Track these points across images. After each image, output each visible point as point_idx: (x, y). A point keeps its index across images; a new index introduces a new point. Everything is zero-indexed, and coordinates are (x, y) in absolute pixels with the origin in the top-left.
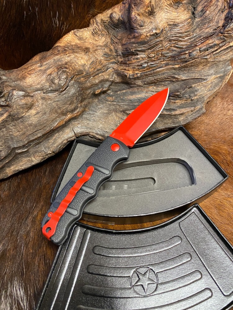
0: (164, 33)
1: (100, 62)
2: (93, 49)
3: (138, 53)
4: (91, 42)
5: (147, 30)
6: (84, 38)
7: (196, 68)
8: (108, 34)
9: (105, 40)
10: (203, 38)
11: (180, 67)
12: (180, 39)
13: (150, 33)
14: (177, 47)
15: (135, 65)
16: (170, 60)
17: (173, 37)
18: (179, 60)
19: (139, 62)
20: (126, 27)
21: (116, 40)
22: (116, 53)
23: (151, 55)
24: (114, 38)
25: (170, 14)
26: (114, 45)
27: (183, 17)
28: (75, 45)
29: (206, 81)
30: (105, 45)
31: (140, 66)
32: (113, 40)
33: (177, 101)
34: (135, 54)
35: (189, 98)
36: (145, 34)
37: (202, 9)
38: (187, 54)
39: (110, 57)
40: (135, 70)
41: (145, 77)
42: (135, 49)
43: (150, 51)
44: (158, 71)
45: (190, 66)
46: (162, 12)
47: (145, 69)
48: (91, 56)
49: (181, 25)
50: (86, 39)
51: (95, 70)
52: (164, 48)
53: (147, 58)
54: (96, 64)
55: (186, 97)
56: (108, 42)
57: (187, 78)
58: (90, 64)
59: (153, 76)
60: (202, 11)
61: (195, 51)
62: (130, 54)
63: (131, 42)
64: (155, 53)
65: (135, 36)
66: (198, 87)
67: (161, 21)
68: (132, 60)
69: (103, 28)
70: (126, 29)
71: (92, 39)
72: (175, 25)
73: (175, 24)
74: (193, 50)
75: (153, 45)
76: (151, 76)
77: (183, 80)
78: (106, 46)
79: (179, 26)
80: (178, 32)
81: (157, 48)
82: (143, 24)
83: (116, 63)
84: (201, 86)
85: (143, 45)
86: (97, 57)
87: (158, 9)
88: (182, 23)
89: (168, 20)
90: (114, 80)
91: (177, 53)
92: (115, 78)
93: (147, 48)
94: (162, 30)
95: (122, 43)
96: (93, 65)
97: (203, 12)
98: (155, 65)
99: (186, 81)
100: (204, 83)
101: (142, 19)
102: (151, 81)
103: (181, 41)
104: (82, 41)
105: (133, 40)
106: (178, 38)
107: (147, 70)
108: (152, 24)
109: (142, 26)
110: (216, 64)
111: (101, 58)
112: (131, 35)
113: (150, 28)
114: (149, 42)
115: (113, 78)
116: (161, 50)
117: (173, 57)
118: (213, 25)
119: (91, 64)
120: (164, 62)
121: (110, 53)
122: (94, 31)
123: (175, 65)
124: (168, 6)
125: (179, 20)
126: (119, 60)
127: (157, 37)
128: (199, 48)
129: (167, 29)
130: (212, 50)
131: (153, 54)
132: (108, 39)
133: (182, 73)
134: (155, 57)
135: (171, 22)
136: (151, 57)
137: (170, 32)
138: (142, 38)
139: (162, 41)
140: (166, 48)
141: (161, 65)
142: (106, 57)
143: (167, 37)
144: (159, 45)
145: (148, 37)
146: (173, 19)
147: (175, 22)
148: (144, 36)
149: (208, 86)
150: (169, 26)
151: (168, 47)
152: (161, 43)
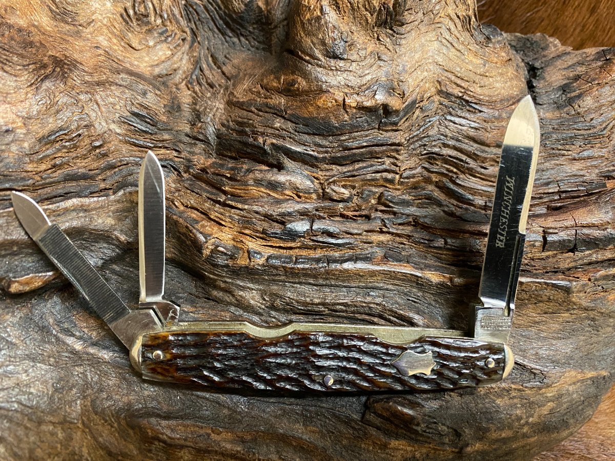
0: (415, 115)
1: (97, 144)
2: (91, 74)
3: (288, 163)
4: (105, 43)
5: (354, 81)
6: (82, 20)
8: (189, 38)
9: (169, 59)
10: (560, 193)
11: (448, 287)
12: (472, 164)
13: (358, 99)
14: (448, 188)
15: (257, 212)
16: (409, 237)
17: (445, 145)
18: (448, 249)
19: (278, 202)
20: (271, 40)
21: (213, 75)
22: (193, 125)
23: (336, 188)
24: (208, 65)
25: (458, 54)
26: (197, 88)
27: (498, 85)
28: (20, 30)
30: (159, 76)
31: (277, 221)
32: (201, 70)
33: (394, 443)
34: (271, 160)
36: (339, 96)
37: (565, 82)
39: (159, 137)
40: (247, 232)
41: (283, 277)
42: (274, 141)
43: (335, 172)
44: (347, 271)
46: (432, 35)
47: (293, 245)
48: (63, 99)
49: (487, 111)
50: (89, 24)
51: (58, 174)
52: (397, 177)
53: (318, 195)
54: (75, 147)
55: (440, 435)
56: (175, 70)
58: (40, 140)
59: (322, 285)
60: (564, 89)
62: (249, 153)
63: (267, 105)
64: (354, 187)
65: (293, 85)
66: (498, 401)
67: (419, 66)
68: (251, 182)
69: (176, 12)
70: (267, 46)
71: (112, 33)
72: (466, 103)
73: (466, 97)
75: (357, 151)
76: (311, 281)
78: (161, 81)
79: (480, 111)
80: (472, 133)
81: (370, 169)
82: (345, 50)
84: (514, 397)
85: (314, 134)
86: (93, 115)
87: (420, 15)
88: (491, 104)
89: (446, 74)
91: (442, 213)
93: (328, 156)
94: (414, 103)
95: (232, 93)
96: (57, 146)
97: (569, 95)
98: (340, 241)
100: (528, 392)
101: (344, 28)
102: (305, 304)
103: (472, 173)
104: (68, 27)
105: (280, 101)
106: (464, 158)
107: (299, 248)
108: (381, 63)
109: (336, 57)
110: (593, 320)
111: (113, 126)
112: (278, 79)
113: (369, 77)
114: (341, 134)
116: (381, 182)
117: (425, 227)
118: (603, 156)
119: (43, 137)
120: (382, 238)
121: (164, 118)
122: (134, 6)
123: (428, 267)
124: (457, 21)
125: (486, 91)
126: (195, 159)
127: (386, 124)
128: (541, 230)
129: (432, 107)
130: (590, 255)
131: (344, 187)
132: (181, 59)
134: (350, 204)
135: (454, 86)
136: (335, 198)
137: (440, 124)
138: (320, 105)
139: (400, 147)
140: (406, 180)
141: (366, 245)
142: (136, 129)
143: (424, 137)
144: (380, 160)
145: (347, 112)
146: (463, 76)
147: (469, 93)
148: (334, 101)
149: (539, 407)
150: (441, 97)
151: (413, 177)
152: (392, 154)
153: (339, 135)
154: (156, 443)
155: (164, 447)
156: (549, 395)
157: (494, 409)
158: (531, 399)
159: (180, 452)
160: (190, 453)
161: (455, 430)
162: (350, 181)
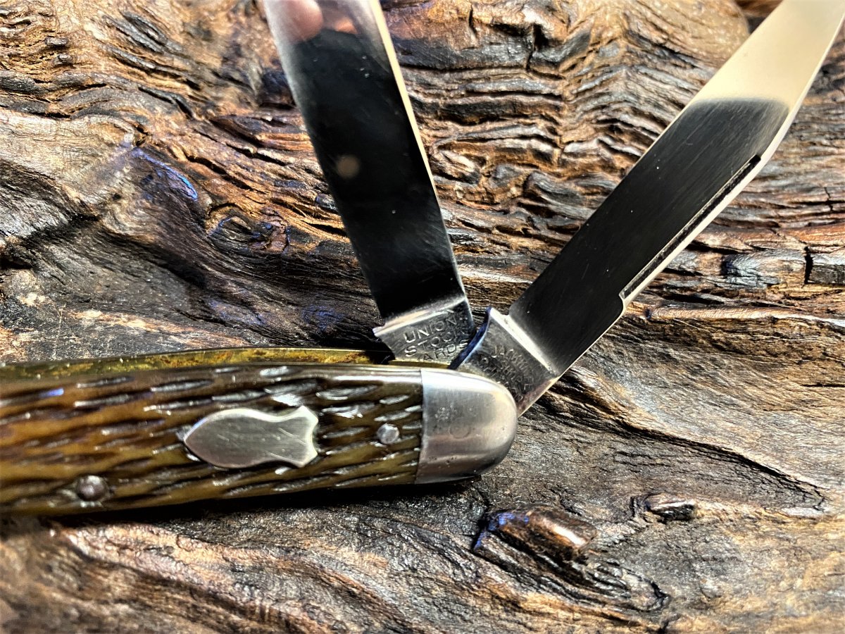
0: (587, 61)
7: (753, 375)
15: (309, 171)
17: (637, 112)
23: (452, 156)
29: (815, 513)
35: (647, 612)
36: (464, 6)
38: (710, 256)
43: (450, 132)
45: (715, 345)
49: (705, 69)
55: (626, 588)
57: (669, 430)
61: (772, 252)
64: (482, 160)
66: (736, 539)
72: (670, 54)
73: (669, 45)
74: (757, 240)
75: (490, 99)
77: (629, 431)
79: (693, 67)
80: (679, 96)
81: (511, 131)
83: (183, 108)
84: (766, 535)
85: (420, 68)
89: (637, 7)
90: (102, 206)
92: (117, 197)
93: (441, 102)
94: (584, 38)
99: (648, 448)
100: (792, 525)
111: (90, 27)
114: (466, 69)
115: (104, 191)
116: (530, 158)
120: (527, 242)
121: (180, 40)
125: (702, 44)
126: (221, 104)
127: (539, 62)
128: (801, 247)
129: (615, 53)
133: (636, 370)
134: (474, 187)
135: (651, 28)
136: (449, 173)
137: (628, 78)
138: (432, 18)
139: (562, 104)
140: (572, 159)
141: (498, 247)
142: (130, 39)
143: (602, 94)
144: (528, 121)
145: (475, 32)
146: (664, 15)
147: (675, 41)
148: (454, 12)
149: (814, 558)
150: (630, 42)
151: (584, 155)
152: (548, 112)
153: (461, 70)
154: (62, 552)
155: (76, 563)
156: (831, 536)
157: (729, 555)
158: (799, 542)
159: (106, 577)
160: (126, 580)
161: (654, 586)
162: (476, 149)
